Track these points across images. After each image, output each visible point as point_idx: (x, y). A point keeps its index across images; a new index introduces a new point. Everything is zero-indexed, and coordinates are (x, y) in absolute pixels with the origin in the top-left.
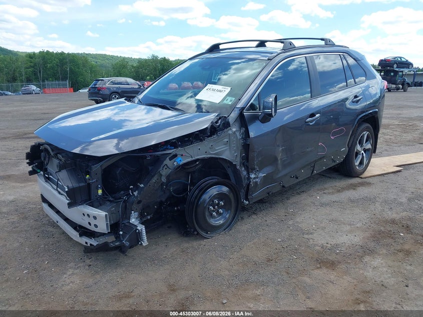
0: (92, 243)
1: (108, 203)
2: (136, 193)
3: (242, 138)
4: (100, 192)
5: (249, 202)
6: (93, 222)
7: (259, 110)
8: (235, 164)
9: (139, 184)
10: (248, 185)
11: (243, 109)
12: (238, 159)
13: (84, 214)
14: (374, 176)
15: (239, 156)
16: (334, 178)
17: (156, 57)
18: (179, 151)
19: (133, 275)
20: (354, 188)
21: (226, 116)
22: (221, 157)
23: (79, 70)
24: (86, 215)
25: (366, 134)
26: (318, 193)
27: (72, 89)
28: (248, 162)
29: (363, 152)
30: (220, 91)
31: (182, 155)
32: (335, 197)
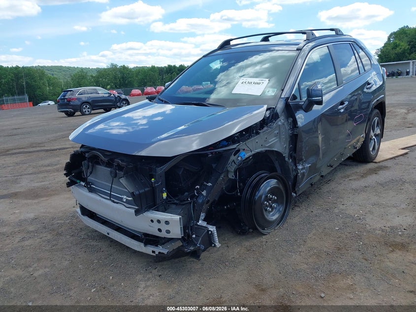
0: (161, 251)
1: (174, 206)
2: (204, 193)
3: (290, 129)
4: (165, 195)
5: (296, 194)
6: (164, 228)
7: (301, 99)
8: (284, 156)
9: (205, 183)
10: (296, 176)
11: (288, 98)
12: (287, 151)
13: (152, 221)
14: (386, 160)
15: (288, 147)
16: (350, 165)
17: (116, 66)
18: (242, 145)
19: (211, 280)
20: (376, 172)
21: (274, 107)
22: (274, 149)
23: (36, 83)
24: (155, 221)
25: (376, 119)
26: (344, 181)
27: (31, 103)
28: (295, 153)
29: (374, 137)
30: (258, 83)
31: (244, 150)
32: (362, 183)
